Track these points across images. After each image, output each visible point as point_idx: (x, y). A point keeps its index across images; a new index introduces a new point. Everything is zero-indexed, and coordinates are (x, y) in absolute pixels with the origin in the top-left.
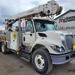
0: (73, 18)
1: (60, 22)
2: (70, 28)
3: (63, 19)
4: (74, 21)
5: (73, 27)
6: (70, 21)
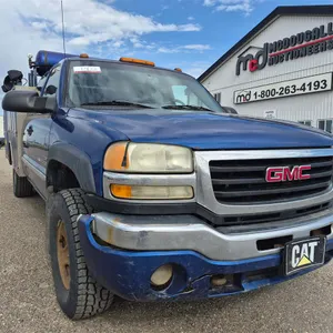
0: (290, 48)
1: (238, 73)
2: (277, 95)
3: (250, 57)
4: (292, 58)
5: (287, 89)
6: (277, 60)
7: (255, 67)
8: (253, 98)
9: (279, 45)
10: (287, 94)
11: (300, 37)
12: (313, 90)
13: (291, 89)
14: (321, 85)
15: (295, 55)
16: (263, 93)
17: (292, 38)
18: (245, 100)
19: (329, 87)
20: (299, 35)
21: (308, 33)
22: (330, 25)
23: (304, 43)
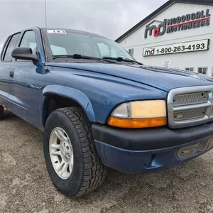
0: (181, 23)
1: (146, 37)
2: (172, 52)
3: (154, 27)
5: (179, 48)
6: (172, 30)
7: (157, 33)
8: (156, 53)
9: (174, 21)
10: (179, 51)
11: (188, 17)
12: (195, 49)
13: (182, 48)
14: (201, 46)
15: (184, 27)
16: (163, 50)
17: (183, 17)
18: (150, 54)
19: (206, 48)
20: (187, 15)
21: (193, 15)
22: (208, 10)
23: (191, 20)
